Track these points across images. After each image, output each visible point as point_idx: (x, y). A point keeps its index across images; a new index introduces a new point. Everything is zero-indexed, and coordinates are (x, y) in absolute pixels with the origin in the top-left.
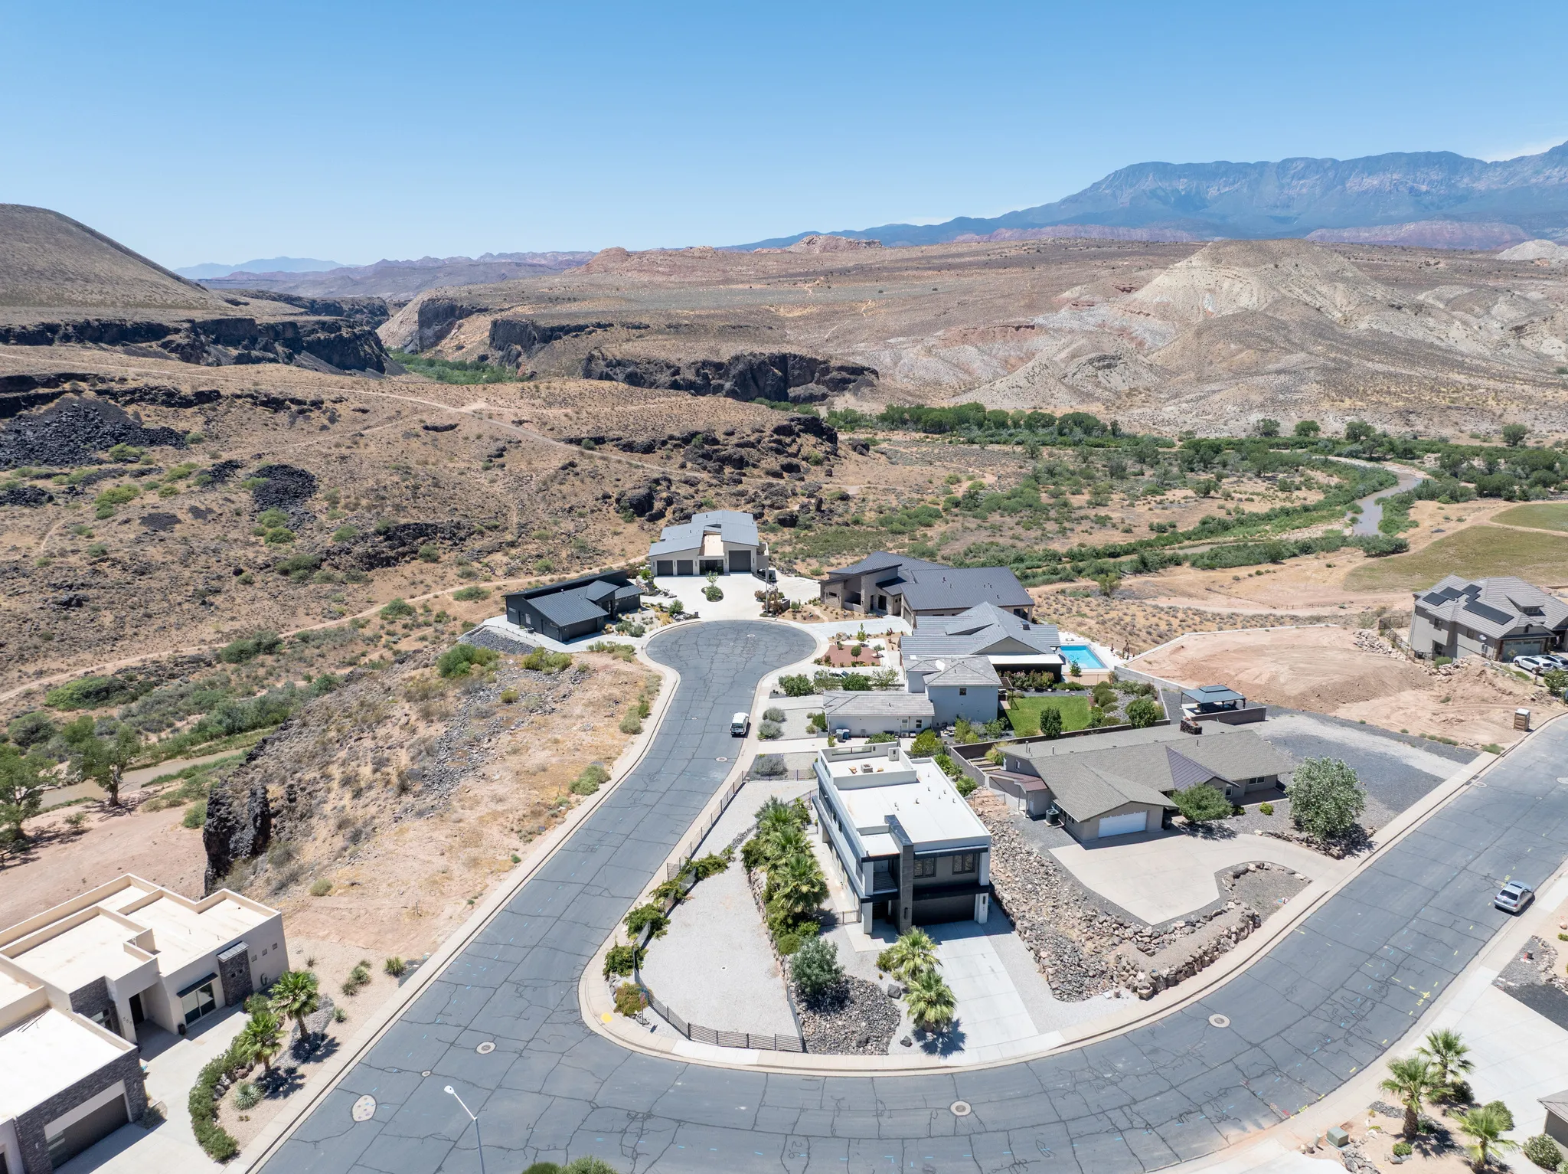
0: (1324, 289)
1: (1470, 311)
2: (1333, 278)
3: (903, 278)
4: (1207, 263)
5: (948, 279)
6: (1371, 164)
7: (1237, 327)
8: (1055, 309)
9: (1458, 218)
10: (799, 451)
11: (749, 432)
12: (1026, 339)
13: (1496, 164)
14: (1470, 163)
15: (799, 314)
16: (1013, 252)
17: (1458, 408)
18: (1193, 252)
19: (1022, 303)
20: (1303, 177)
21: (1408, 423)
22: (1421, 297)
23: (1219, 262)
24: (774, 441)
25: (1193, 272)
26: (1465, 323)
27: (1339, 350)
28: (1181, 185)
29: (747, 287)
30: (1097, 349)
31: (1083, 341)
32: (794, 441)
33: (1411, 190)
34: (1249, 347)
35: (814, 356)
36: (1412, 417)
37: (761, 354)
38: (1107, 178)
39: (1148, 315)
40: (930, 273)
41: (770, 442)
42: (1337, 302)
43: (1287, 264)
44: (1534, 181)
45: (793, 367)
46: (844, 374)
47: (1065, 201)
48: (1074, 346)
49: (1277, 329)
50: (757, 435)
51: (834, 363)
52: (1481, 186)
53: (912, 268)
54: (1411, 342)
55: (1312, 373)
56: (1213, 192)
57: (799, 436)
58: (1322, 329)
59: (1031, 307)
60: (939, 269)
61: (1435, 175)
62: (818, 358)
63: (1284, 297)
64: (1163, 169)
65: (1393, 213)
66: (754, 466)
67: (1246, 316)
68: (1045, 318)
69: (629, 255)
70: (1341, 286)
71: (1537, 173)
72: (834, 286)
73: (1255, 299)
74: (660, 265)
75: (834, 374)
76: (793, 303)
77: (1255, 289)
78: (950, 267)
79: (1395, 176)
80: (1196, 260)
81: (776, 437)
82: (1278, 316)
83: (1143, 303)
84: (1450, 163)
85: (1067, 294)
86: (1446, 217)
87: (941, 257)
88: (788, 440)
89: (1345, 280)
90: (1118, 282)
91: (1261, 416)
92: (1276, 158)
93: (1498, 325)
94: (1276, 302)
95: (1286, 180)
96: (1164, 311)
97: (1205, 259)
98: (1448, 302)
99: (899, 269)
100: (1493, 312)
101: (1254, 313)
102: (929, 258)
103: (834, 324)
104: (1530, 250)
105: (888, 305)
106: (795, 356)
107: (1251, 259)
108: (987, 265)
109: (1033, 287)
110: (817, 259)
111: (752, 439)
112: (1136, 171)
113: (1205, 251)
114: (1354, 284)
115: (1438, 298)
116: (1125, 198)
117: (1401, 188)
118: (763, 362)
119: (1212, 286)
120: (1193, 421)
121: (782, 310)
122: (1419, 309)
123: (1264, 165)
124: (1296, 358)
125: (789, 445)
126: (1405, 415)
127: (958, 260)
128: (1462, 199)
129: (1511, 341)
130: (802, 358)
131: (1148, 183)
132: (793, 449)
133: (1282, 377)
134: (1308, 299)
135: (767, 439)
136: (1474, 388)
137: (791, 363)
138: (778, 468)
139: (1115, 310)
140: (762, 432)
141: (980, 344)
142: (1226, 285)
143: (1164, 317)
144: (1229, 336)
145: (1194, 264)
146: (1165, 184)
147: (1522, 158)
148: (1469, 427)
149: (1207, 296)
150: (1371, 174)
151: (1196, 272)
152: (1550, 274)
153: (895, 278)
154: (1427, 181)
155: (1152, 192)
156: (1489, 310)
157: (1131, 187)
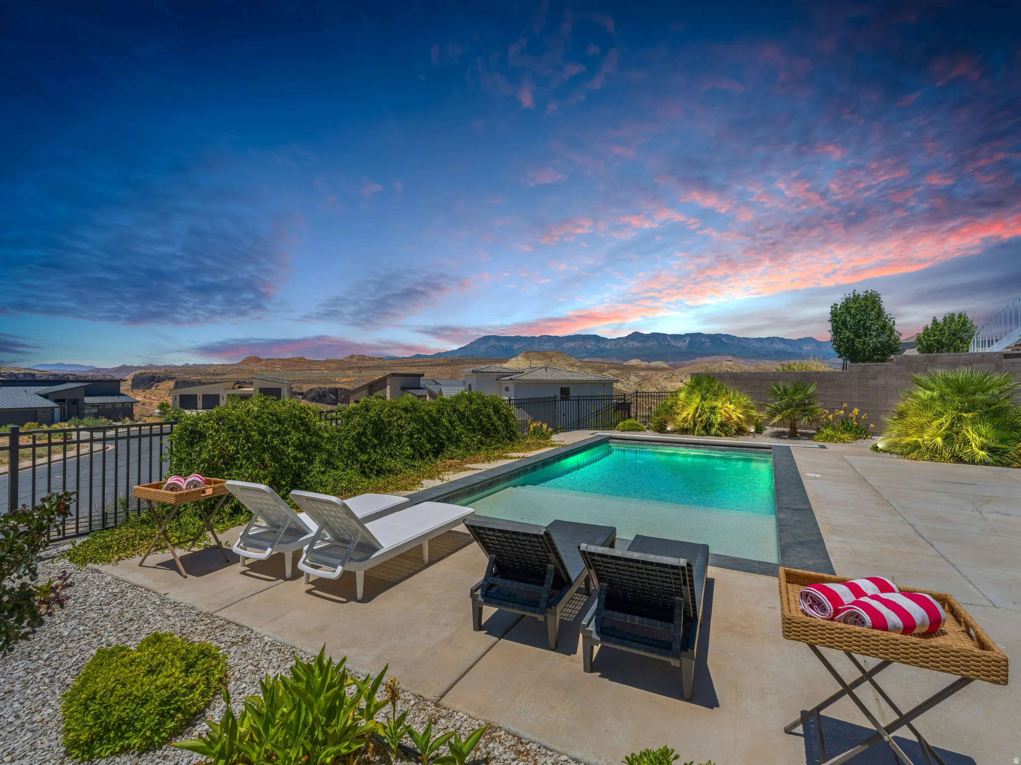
2: (572, 365)
4: (524, 359)
6: (571, 338)
9: (602, 357)
13: (611, 339)
14: (604, 339)
16: (442, 362)
18: (518, 355)
19: (448, 376)
20: (548, 342)
22: (604, 374)
23: (528, 358)
28: (504, 344)
29: (320, 372)
33: (585, 347)
37: (324, 388)
38: (476, 341)
40: (406, 368)
44: (624, 345)
45: (341, 394)
47: (459, 349)
52: (608, 347)
53: (398, 366)
56: (516, 347)
60: (410, 367)
61: (593, 343)
64: (497, 338)
65: (581, 355)
69: (261, 360)
71: (625, 343)
72: (362, 372)
74: (277, 364)
76: (343, 376)
78: (415, 366)
79: (579, 343)
80: (519, 358)
84: (596, 338)
86: (598, 357)
92: (538, 335)
93: (633, 383)
95: (542, 344)
97: (523, 357)
98: (614, 375)
99: (393, 366)
100: (630, 379)
102: (405, 364)
104: (633, 362)
106: (342, 389)
107: (541, 357)
108: (431, 365)
109: (452, 371)
110: (355, 363)
112: (486, 339)
113: (522, 354)
115: (610, 374)
116: (483, 348)
117: (582, 347)
118: (325, 391)
121: (337, 379)
123: (533, 337)
127: (418, 364)
128: (602, 351)
130: (345, 390)
131: (491, 343)
137: (339, 392)
146: (498, 344)
147: (619, 338)
150: (571, 342)
151: (520, 362)
152: (643, 369)
153: (391, 370)
154: (590, 344)
155: (493, 346)
156: (628, 378)
157: (485, 344)
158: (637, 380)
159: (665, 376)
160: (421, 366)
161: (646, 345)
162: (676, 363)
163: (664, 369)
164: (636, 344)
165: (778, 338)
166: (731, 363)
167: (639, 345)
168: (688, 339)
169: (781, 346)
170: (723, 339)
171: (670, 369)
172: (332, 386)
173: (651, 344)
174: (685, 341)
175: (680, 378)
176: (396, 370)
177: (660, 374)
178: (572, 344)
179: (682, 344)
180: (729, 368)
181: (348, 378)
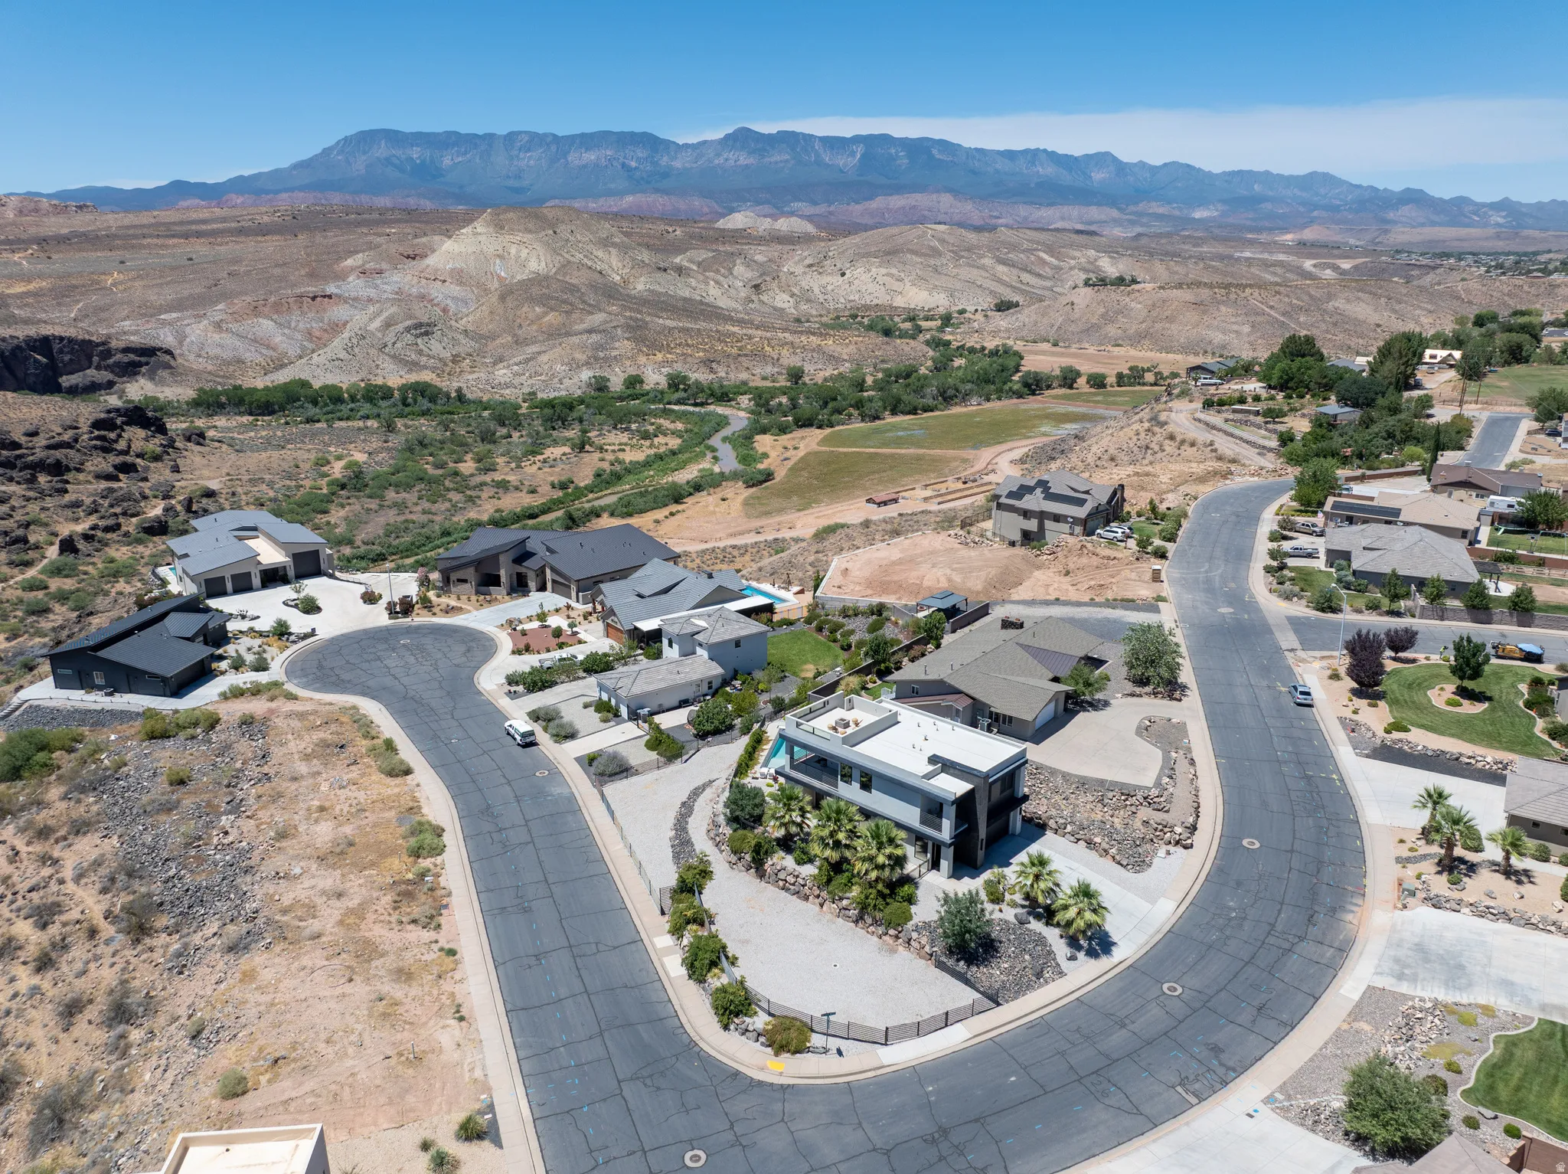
0: (600, 254)
1: (717, 272)
2: (606, 243)
3: (144, 247)
4: (491, 229)
5: (200, 248)
6: (587, 141)
7: (535, 291)
8: (341, 277)
9: (666, 192)
10: (129, 447)
11: (60, 430)
12: (324, 310)
13: (686, 146)
14: (668, 144)
15: (23, 289)
16: (266, 219)
17: (746, 355)
18: (475, 218)
19: (303, 272)
20: (529, 150)
21: (712, 370)
22: (678, 260)
23: (502, 228)
24: (97, 438)
25: (480, 238)
26: (717, 282)
27: (631, 310)
28: (415, 153)
30: (411, 318)
31: (393, 310)
32: (120, 436)
33: (623, 165)
34: (552, 309)
35: (87, 337)
36: (714, 365)
37: (12, 337)
38: (338, 143)
39: (445, 281)
40: (175, 241)
41: (91, 439)
42: (614, 265)
43: (563, 230)
44: (717, 162)
46: (132, 357)
48: (385, 314)
49: (572, 292)
50: (71, 433)
51: (114, 344)
52: (677, 164)
53: (151, 236)
54: (685, 299)
55: (619, 331)
56: (447, 161)
57: (124, 430)
58: (611, 292)
59: (316, 276)
60: (186, 236)
61: (641, 153)
62: (94, 338)
63: (569, 262)
64: (394, 137)
65: (613, 186)
66: (78, 470)
67: (539, 280)
68: (338, 287)
70: (614, 251)
71: (718, 155)
73: (543, 264)
75: (119, 357)
77: (541, 255)
78: (199, 235)
79: (608, 153)
80: (480, 226)
81: (96, 433)
82: (567, 279)
83: (437, 270)
84: (650, 142)
85: (349, 262)
86: (657, 191)
87: (182, 223)
88: (112, 435)
89: (614, 245)
90: (401, 249)
91: (590, 374)
92: (502, 131)
93: (741, 284)
94: (564, 266)
95: (514, 152)
96: (459, 277)
97: (488, 225)
98: (699, 264)
99: (135, 237)
100: (735, 271)
101: (547, 278)
102: (167, 225)
103: (78, 301)
104: (738, 220)
105: (139, 278)
106: (61, 339)
107: (531, 226)
108: (241, 232)
109: (308, 255)
110: (17, 225)
111: (67, 437)
112: (366, 139)
113: (487, 217)
114: (623, 249)
115: (691, 261)
116: (360, 165)
117: (615, 163)
118: (18, 347)
119: (500, 252)
120: (530, 382)
122: (680, 270)
123: (490, 137)
124: (598, 318)
125: (116, 441)
126: (708, 363)
127: (204, 227)
128: (665, 175)
129: (754, 297)
130: (71, 340)
131: (382, 151)
132: (122, 445)
133: (594, 336)
134: (589, 263)
135: (85, 437)
136: (750, 338)
137: (56, 347)
138: (111, 469)
139: (409, 277)
140: (76, 428)
141: (275, 317)
142: (513, 250)
143: (461, 283)
144: (532, 300)
145: (479, 230)
146: (398, 152)
147: (705, 142)
148: (757, 371)
149: (498, 261)
150: (587, 149)
151: (482, 238)
152: (761, 240)
153: (133, 247)
154: (635, 158)
155: (387, 159)
156: (730, 271)
157: (364, 153)
158: (749, 274)
159: (808, 261)
160: (213, 233)
161: (767, 160)
162: (832, 208)
163: (805, 239)
164: (744, 159)
165: (1045, 151)
166: (942, 227)
167: (751, 160)
168: (859, 150)
169: (1047, 170)
170: (935, 152)
171: (821, 239)
172: (32, 331)
173: (779, 158)
174: (853, 154)
175: (839, 266)
176: (149, 246)
177: (800, 252)
178: (591, 157)
179: (848, 162)
180: (939, 240)
181: (29, 281)
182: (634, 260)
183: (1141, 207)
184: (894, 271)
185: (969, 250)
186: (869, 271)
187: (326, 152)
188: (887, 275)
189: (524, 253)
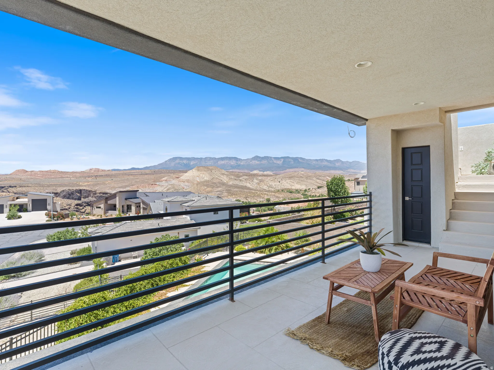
0: (222, 176)
1: (250, 181)
2: (223, 174)
3: (119, 177)
4: (196, 171)
5: (131, 177)
6: (222, 159)
7: (205, 183)
8: (162, 181)
9: (239, 169)
10: (85, 211)
11: (66, 206)
12: (154, 188)
13: (244, 160)
14: (240, 159)
15: (87, 184)
16: (148, 172)
17: (256, 196)
18: (193, 168)
19: (152, 181)
20: (209, 161)
21: (247, 199)
22: (240, 178)
23: (199, 170)
24: (76, 208)
25: (193, 172)
26: (249, 183)
27: (228, 187)
28: (185, 162)
29: (69, 179)
30: (174, 188)
31: (170, 186)
33: (230, 164)
34: (209, 187)
35: (91, 190)
36: (247, 198)
37: (72, 189)
38: (168, 160)
39: (184, 182)
40: (126, 176)
42: (225, 179)
43: (213, 171)
44: (250, 163)
45: (84, 193)
46: (101, 195)
47: (159, 165)
48: (168, 187)
49: (214, 184)
50: (68, 206)
51: (97, 192)
52: (242, 163)
54: (241, 186)
55: (224, 191)
56: (192, 163)
57: (85, 207)
58: (223, 184)
59: (154, 181)
61: (234, 161)
62: (93, 190)
64: (181, 158)
65: (228, 168)
67: (206, 181)
68: (159, 183)
69: (27, 171)
71: (251, 161)
72: (97, 179)
73: (208, 178)
74: (39, 174)
75: (98, 194)
76: (84, 182)
77: (208, 177)
78: (131, 175)
79: (227, 161)
80: (194, 170)
82: (213, 181)
83: (183, 180)
84: (236, 159)
85: (164, 179)
86: (237, 169)
88: (81, 208)
89: (225, 175)
90: (176, 176)
92: (204, 157)
93: (255, 183)
94: (213, 179)
95: (206, 162)
96: (188, 181)
97: (196, 170)
98: (245, 179)
99: (118, 175)
100: (254, 181)
101: (208, 181)
102: (125, 173)
103: (98, 186)
104: (255, 172)
105: (115, 182)
106: (84, 190)
107: (206, 170)
108: (142, 174)
109: (154, 178)
110: (92, 173)
112: (175, 159)
113: (196, 168)
114: (227, 175)
115: (243, 179)
116: (173, 164)
117: (228, 164)
118: (73, 192)
119: (198, 175)
121: (81, 183)
122: (241, 180)
123: (201, 158)
124: (219, 189)
126: (246, 198)
127: (133, 174)
128: (239, 166)
129: (258, 186)
130: (86, 190)
131: (177, 161)
133: (218, 192)
134: (219, 178)
135: (73, 207)
136: (257, 193)
137: (82, 192)
139: (176, 181)
140: (71, 205)
141: (142, 189)
142: (201, 175)
143: (188, 182)
144: (204, 185)
145: (194, 171)
146: (181, 162)
147: (248, 159)
148: (259, 200)
149: (197, 177)
150: (222, 161)
151: (194, 173)
152: (260, 176)
153: (116, 177)
154: (233, 163)
155: (178, 163)
156: (253, 181)
157: (174, 162)
158: (257, 181)
159: (271, 180)
160: (135, 175)
161: (262, 162)
162: (276, 172)
163: (271, 176)
164: (257, 162)
165: (325, 159)
166: (302, 172)
167: (258, 163)
168: (282, 160)
169: (326, 163)
170: (299, 160)
171: (274, 176)
172: (78, 188)
173: (264, 162)
175: (279, 180)
176: (120, 177)
177: (269, 178)
178: (223, 162)
179: (280, 162)
180: (302, 175)
181: (89, 182)
182: (230, 178)
183: (349, 170)
184: (292, 181)
185: (309, 177)
186: (286, 181)
187: (166, 161)
188: (290, 182)
189: (204, 176)
